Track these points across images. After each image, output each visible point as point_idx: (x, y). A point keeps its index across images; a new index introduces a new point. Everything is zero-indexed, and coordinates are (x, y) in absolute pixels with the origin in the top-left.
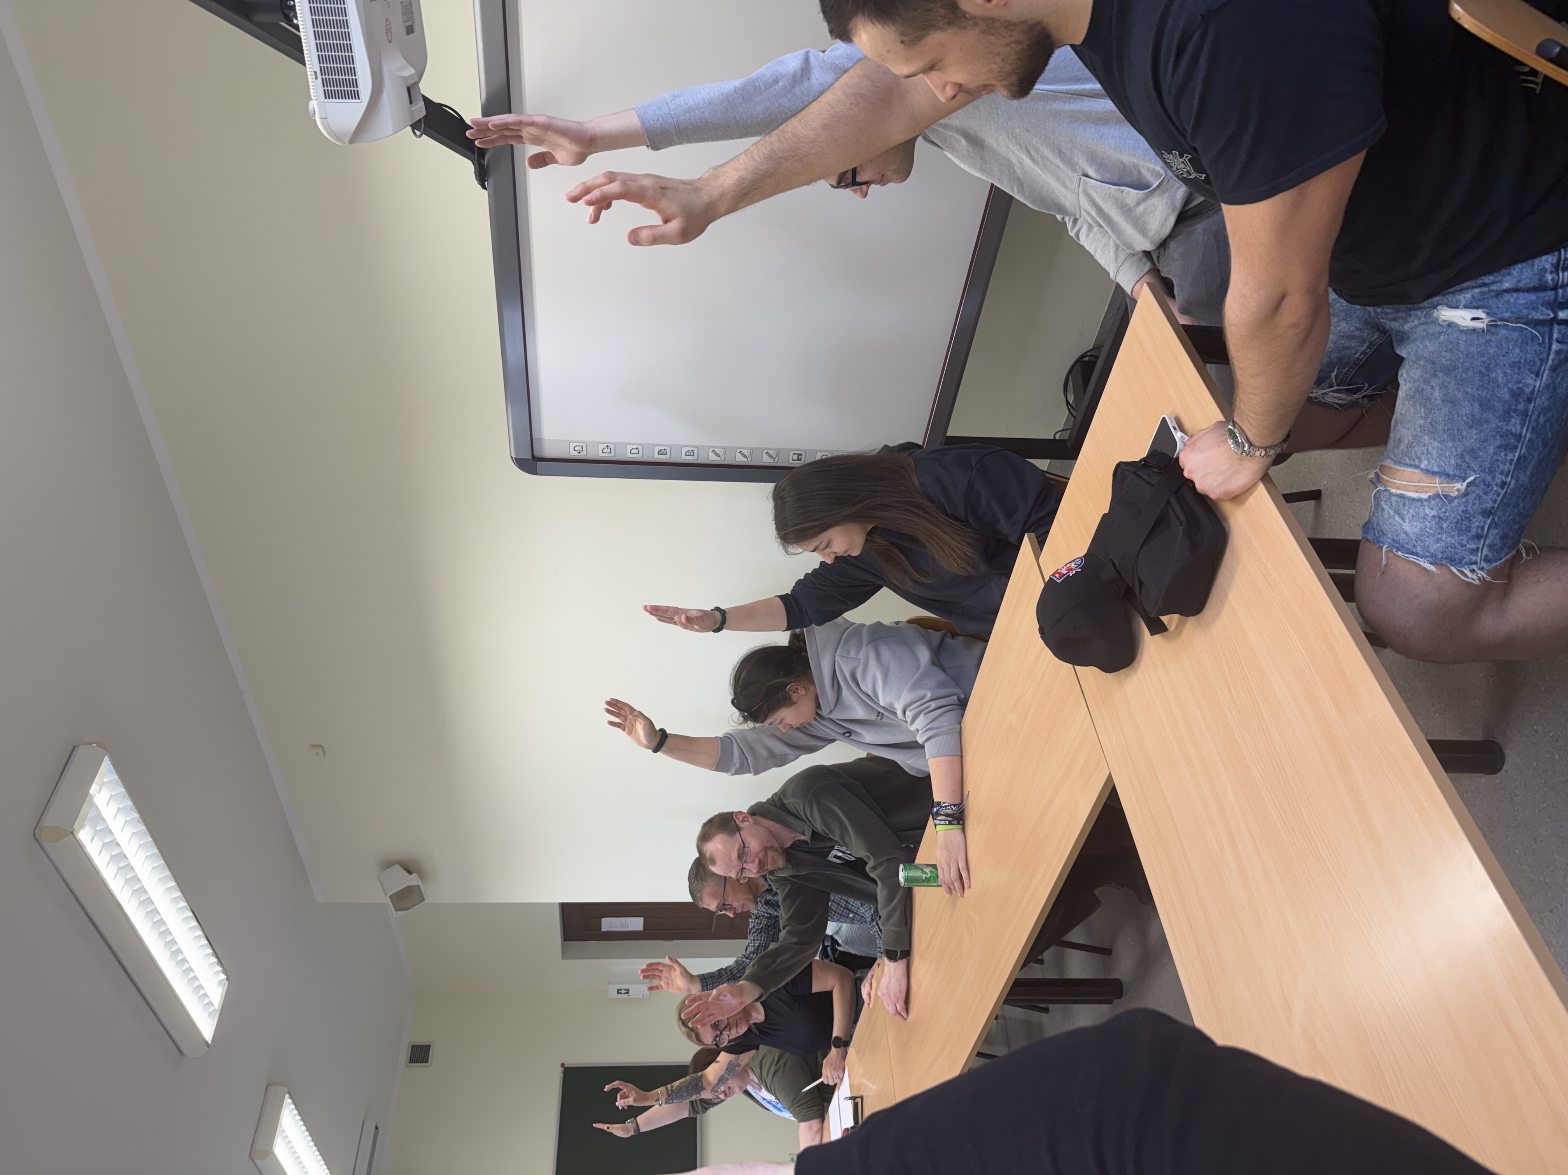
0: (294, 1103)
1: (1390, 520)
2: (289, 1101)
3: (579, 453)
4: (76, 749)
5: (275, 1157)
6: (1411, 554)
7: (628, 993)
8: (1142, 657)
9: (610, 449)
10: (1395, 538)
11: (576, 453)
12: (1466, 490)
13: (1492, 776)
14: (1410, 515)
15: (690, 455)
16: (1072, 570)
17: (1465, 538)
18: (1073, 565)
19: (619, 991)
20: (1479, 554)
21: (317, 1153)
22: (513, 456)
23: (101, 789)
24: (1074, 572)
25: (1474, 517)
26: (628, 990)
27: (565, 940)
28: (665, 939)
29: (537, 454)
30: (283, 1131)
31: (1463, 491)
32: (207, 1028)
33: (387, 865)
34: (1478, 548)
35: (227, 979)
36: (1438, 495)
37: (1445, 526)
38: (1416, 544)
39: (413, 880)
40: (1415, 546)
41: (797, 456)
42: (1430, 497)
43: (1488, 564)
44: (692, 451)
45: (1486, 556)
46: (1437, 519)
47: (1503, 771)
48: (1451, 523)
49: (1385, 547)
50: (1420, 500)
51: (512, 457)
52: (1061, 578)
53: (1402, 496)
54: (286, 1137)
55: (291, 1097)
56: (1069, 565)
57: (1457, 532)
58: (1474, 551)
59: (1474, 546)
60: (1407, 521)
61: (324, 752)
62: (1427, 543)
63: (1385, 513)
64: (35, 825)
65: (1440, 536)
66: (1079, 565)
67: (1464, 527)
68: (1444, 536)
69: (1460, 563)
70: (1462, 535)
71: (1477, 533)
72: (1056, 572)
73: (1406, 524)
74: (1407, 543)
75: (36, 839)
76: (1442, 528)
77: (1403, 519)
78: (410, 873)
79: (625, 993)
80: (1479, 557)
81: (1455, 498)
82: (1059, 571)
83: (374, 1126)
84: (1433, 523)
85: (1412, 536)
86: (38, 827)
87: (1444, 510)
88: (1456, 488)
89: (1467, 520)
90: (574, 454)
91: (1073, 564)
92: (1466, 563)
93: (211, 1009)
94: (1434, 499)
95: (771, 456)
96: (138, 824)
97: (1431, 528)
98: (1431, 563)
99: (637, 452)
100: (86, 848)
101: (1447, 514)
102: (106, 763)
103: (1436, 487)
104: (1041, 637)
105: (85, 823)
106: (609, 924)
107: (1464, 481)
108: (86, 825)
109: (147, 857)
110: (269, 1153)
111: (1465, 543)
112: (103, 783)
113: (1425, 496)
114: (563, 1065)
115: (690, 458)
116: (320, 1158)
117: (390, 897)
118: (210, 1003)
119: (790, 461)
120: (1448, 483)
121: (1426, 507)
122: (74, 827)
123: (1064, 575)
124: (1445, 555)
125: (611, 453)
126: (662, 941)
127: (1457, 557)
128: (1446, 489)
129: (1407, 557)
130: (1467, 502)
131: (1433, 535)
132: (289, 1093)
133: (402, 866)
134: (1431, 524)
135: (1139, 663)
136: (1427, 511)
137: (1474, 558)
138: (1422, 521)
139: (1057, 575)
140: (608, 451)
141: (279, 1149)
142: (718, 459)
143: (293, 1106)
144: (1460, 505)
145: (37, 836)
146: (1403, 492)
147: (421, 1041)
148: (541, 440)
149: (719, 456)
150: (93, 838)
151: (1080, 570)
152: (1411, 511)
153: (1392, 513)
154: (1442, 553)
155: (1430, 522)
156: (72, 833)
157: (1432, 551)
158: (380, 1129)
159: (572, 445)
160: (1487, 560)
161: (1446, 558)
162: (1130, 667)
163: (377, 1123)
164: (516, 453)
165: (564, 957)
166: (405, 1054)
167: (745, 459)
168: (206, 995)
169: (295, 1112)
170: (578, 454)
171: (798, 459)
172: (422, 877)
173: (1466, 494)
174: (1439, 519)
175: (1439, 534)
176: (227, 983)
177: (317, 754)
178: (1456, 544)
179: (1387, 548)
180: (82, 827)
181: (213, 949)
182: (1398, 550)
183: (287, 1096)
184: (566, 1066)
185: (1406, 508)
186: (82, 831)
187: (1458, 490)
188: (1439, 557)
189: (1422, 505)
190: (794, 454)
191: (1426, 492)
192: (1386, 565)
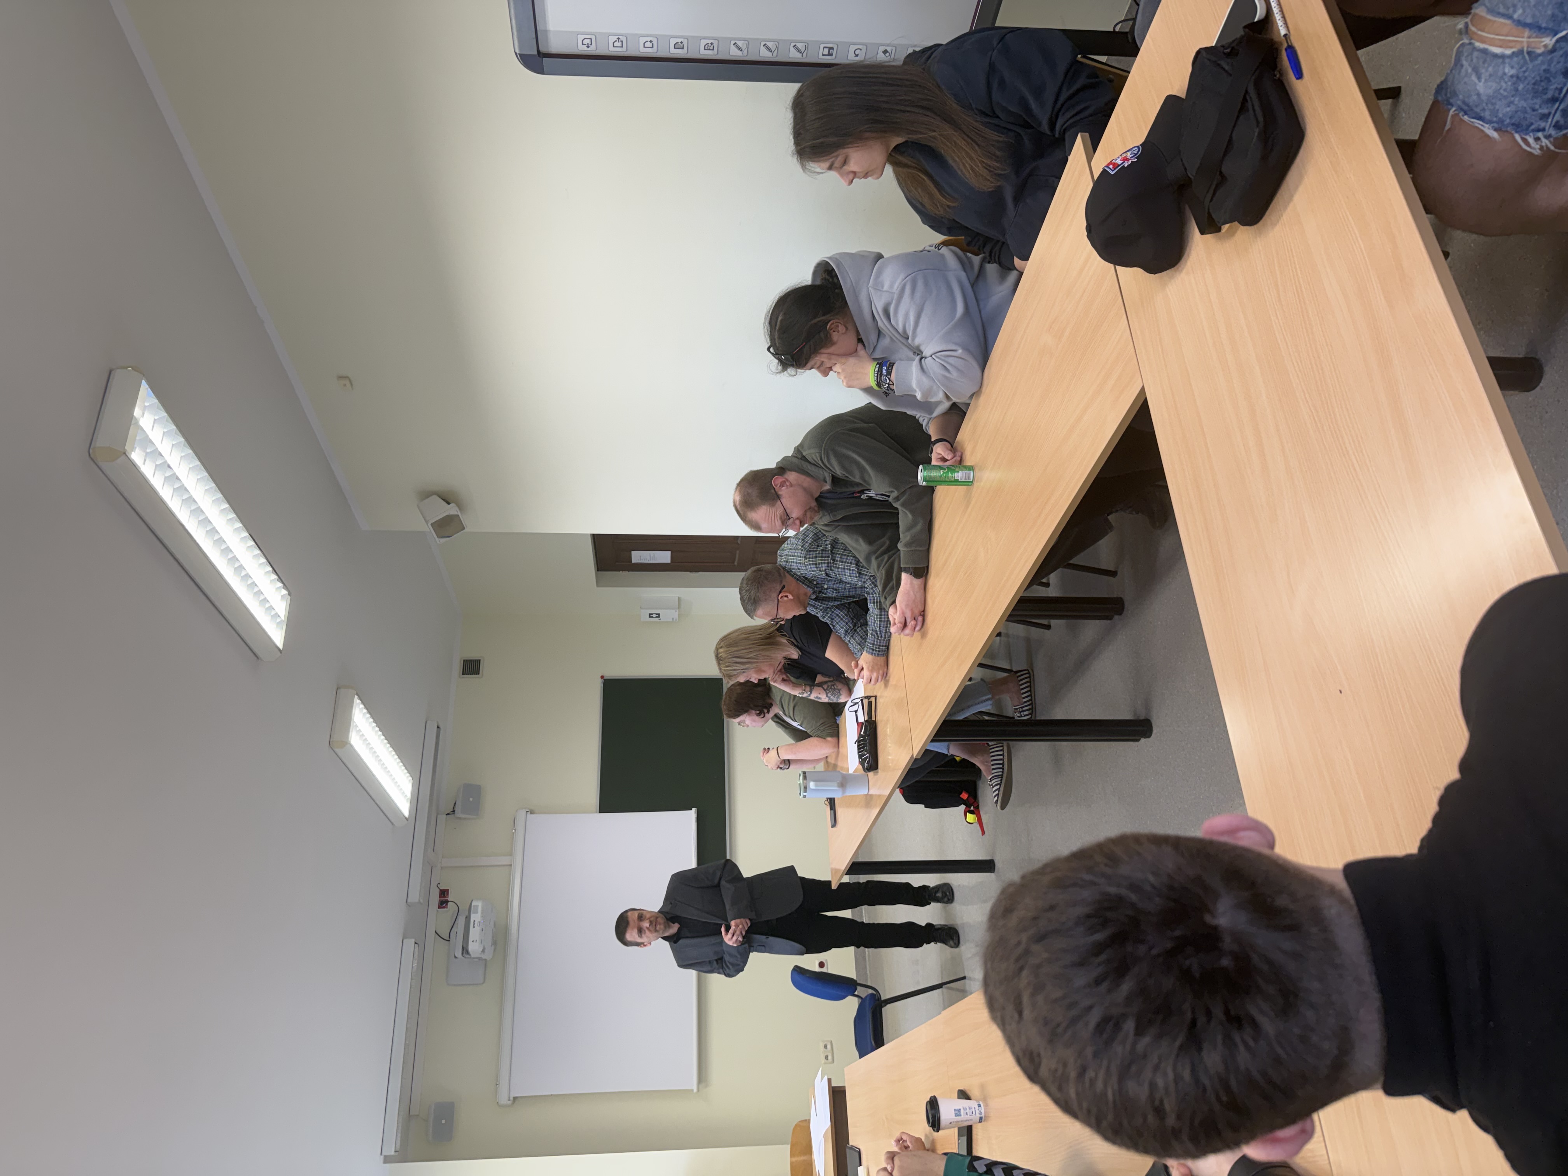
0: (363, 703)
1: (1466, 79)
2: (359, 701)
3: (588, 47)
4: (113, 372)
5: (352, 746)
6: (1478, 119)
7: (659, 617)
8: (1189, 256)
9: (622, 41)
10: (1466, 100)
11: (585, 48)
12: (1554, 46)
13: (1526, 393)
14: (1487, 74)
15: (710, 50)
16: (1127, 160)
17: (1538, 101)
18: (1129, 155)
19: (650, 616)
20: (1550, 120)
21: (388, 745)
22: (518, 51)
23: (143, 414)
24: (1130, 162)
25: (1555, 78)
26: (659, 614)
27: (598, 571)
28: (691, 571)
29: (543, 49)
30: (357, 726)
31: (1550, 47)
32: (278, 637)
33: (425, 495)
34: (1549, 114)
35: (288, 594)
36: (1521, 52)
37: (1521, 87)
38: (1486, 108)
39: (452, 510)
40: (1484, 110)
41: (827, 49)
42: (1513, 53)
43: (1558, 131)
44: (712, 44)
45: (1557, 122)
46: (1515, 79)
47: (1538, 388)
48: (1528, 84)
49: (1454, 109)
50: (1503, 57)
51: (516, 53)
52: (1115, 169)
53: (1485, 52)
54: (360, 731)
55: (360, 698)
56: (1124, 155)
57: (1532, 95)
58: (1544, 117)
59: (1546, 111)
60: (1483, 80)
61: (352, 384)
62: (1497, 107)
63: (1463, 71)
64: (88, 445)
65: (1512, 99)
66: (1136, 154)
67: (1541, 88)
68: (1517, 99)
69: (1527, 129)
70: (1536, 97)
71: (1554, 95)
72: (1111, 163)
73: (1481, 84)
74: (1476, 106)
75: (92, 459)
76: (1517, 90)
77: (1479, 78)
78: (449, 503)
79: (657, 617)
80: (1549, 123)
81: (1540, 55)
82: (1114, 161)
83: (436, 727)
84: (1510, 83)
85: (1484, 98)
86: (92, 447)
87: (1524, 69)
88: (1544, 43)
89: (1546, 81)
90: (582, 49)
91: (1129, 153)
92: (1533, 131)
93: (278, 620)
94: (1517, 57)
95: (799, 51)
96: (185, 448)
97: (1505, 90)
98: (1496, 130)
99: (651, 45)
100: (140, 468)
101: (1526, 74)
102: (144, 388)
103: (1522, 42)
104: (1087, 236)
105: (135, 446)
106: (638, 557)
107: (1556, 34)
108: (136, 448)
109: (198, 479)
110: (345, 743)
111: (1537, 107)
112: (145, 407)
113: (1508, 52)
114: (602, 677)
115: (710, 52)
116: (391, 749)
117: (432, 525)
118: (277, 615)
119: (821, 56)
120: (1537, 37)
121: (1507, 65)
122: (126, 448)
123: (1119, 165)
124: (1513, 121)
125: (622, 47)
126: (688, 573)
127: (1524, 123)
128: (1533, 45)
129: (1473, 122)
130: (1550, 62)
131: (1506, 97)
132: (357, 695)
133: (440, 497)
134: (1507, 85)
135: (1186, 261)
136: (1507, 70)
137: (1542, 124)
138: (1498, 80)
139: (1111, 166)
140: (619, 44)
141: (355, 740)
142: (740, 53)
143: (362, 706)
144: (1543, 63)
145: (92, 456)
146: (1486, 46)
147: (472, 655)
148: (546, 31)
149: (742, 50)
150: (145, 460)
151: (1136, 160)
152: (1490, 69)
153: (1470, 70)
154: (1510, 118)
155: (1506, 83)
156: (125, 453)
157: (1500, 115)
158: (441, 727)
159: (581, 37)
160: (1557, 126)
161: (1513, 124)
162: (1176, 267)
163: (438, 722)
164: (520, 48)
165: (598, 586)
166: (457, 667)
167: (770, 54)
168: (271, 608)
169: (365, 711)
170: (587, 49)
171: (830, 54)
172: (460, 506)
173: (1553, 50)
174: (1517, 78)
175: (1512, 96)
176: (289, 598)
177: (345, 385)
178: (1528, 109)
179: (1455, 111)
180: (133, 449)
181: (272, 567)
182: (1466, 113)
183: (356, 697)
184: (605, 678)
185: (1486, 65)
186: (133, 453)
187: (1545, 46)
188: (1506, 123)
189: (1504, 63)
190: (824, 47)
191: (1511, 47)
192: (1449, 130)
